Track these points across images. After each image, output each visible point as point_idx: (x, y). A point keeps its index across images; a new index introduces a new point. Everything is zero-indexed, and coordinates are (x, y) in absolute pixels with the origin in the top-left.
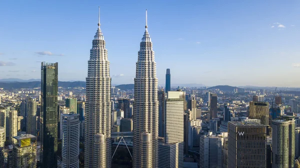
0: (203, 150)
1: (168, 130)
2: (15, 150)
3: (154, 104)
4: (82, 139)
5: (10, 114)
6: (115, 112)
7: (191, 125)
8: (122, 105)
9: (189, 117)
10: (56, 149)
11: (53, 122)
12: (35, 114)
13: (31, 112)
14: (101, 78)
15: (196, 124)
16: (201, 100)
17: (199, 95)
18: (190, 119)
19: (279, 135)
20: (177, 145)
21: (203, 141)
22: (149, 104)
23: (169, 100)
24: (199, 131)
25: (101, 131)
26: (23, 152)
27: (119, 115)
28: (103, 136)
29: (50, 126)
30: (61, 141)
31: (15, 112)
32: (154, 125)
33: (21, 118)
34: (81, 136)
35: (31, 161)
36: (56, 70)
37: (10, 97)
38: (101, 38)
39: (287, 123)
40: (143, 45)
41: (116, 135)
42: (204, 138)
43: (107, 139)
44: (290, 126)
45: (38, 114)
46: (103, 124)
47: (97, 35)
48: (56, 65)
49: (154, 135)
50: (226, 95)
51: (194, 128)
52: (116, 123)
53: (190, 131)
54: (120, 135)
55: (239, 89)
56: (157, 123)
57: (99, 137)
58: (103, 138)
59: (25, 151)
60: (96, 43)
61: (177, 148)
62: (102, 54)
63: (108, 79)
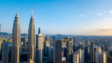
8: (22, 40)
9: (46, 43)
14: (18, 29)
15: (48, 45)
17: (50, 38)
19: (68, 46)
22: (33, 37)
23: (39, 36)
25: (17, 45)
38: (18, 17)
39: (70, 42)
44: (71, 43)
46: (18, 43)
47: (16, 15)
49: (34, 46)
50: (60, 37)
51: (47, 47)
55: (64, 35)
58: (18, 47)
60: (16, 18)
61: (41, 51)
62: (18, 22)
63: (20, 29)
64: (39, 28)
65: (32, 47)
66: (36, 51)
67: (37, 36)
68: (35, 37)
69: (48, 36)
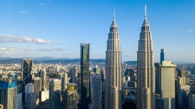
0: (192, 106)
1: (162, 88)
2: (66, 91)
3: (152, 69)
4: (103, 93)
5: (64, 75)
6: (124, 77)
7: (181, 88)
8: (129, 73)
9: (179, 82)
10: (88, 95)
11: (87, 79)
12: (76, 76)
13: (75, 75)
14: (115, 51)
15: (186, 87)
16: (189, 72)
17: (188, 69)
18: (180, 84)
20: (170, 99)
21: (192, 98)
22: (148, 68)
23: (163, 67)
24: (188, 93)
25: (115, 85)
26: (70, 93)
27: (127, 79)
28: (117, 88)
29: (85, 81)
30: (91, 93)
31: (66, 75)
32: (152, 83)
33: (69, 78)
34: (102, 92)
35: (74, 99)
36: (89, 48)
37: (64, 68)
38: (115, 26)
40: (143, 28)
41: (125, 89)
42: (192, 96)
43: (119, 91)
45: (78, 77)
46: (116, 80)
47: (113, 24)
48: (89, 45)
49: (152, 90)
51: (184, 91)
52: (125, 84)
53: (180, 93)
54: (128, 89)
56: (154, 82)
57: (114, 89)
58: (117, 89)
59: (71, 93)
60: (112, 29)
61: (170, 102)
62: (116, 36)
63: (119, 52)
64: (162, 50)
65: (145, 90)
66: (157, 100)
67: (158, 67)
68: (154, 68)
69: (181, 66)
